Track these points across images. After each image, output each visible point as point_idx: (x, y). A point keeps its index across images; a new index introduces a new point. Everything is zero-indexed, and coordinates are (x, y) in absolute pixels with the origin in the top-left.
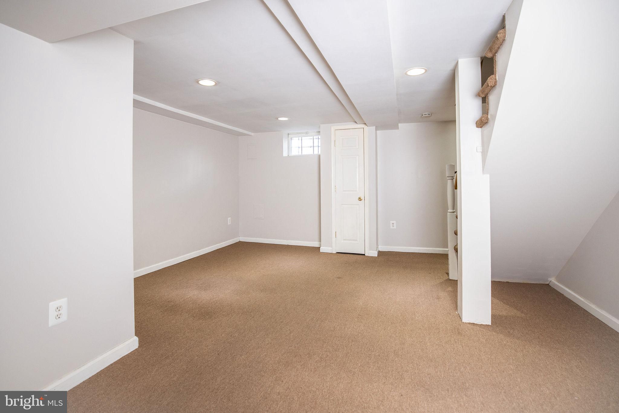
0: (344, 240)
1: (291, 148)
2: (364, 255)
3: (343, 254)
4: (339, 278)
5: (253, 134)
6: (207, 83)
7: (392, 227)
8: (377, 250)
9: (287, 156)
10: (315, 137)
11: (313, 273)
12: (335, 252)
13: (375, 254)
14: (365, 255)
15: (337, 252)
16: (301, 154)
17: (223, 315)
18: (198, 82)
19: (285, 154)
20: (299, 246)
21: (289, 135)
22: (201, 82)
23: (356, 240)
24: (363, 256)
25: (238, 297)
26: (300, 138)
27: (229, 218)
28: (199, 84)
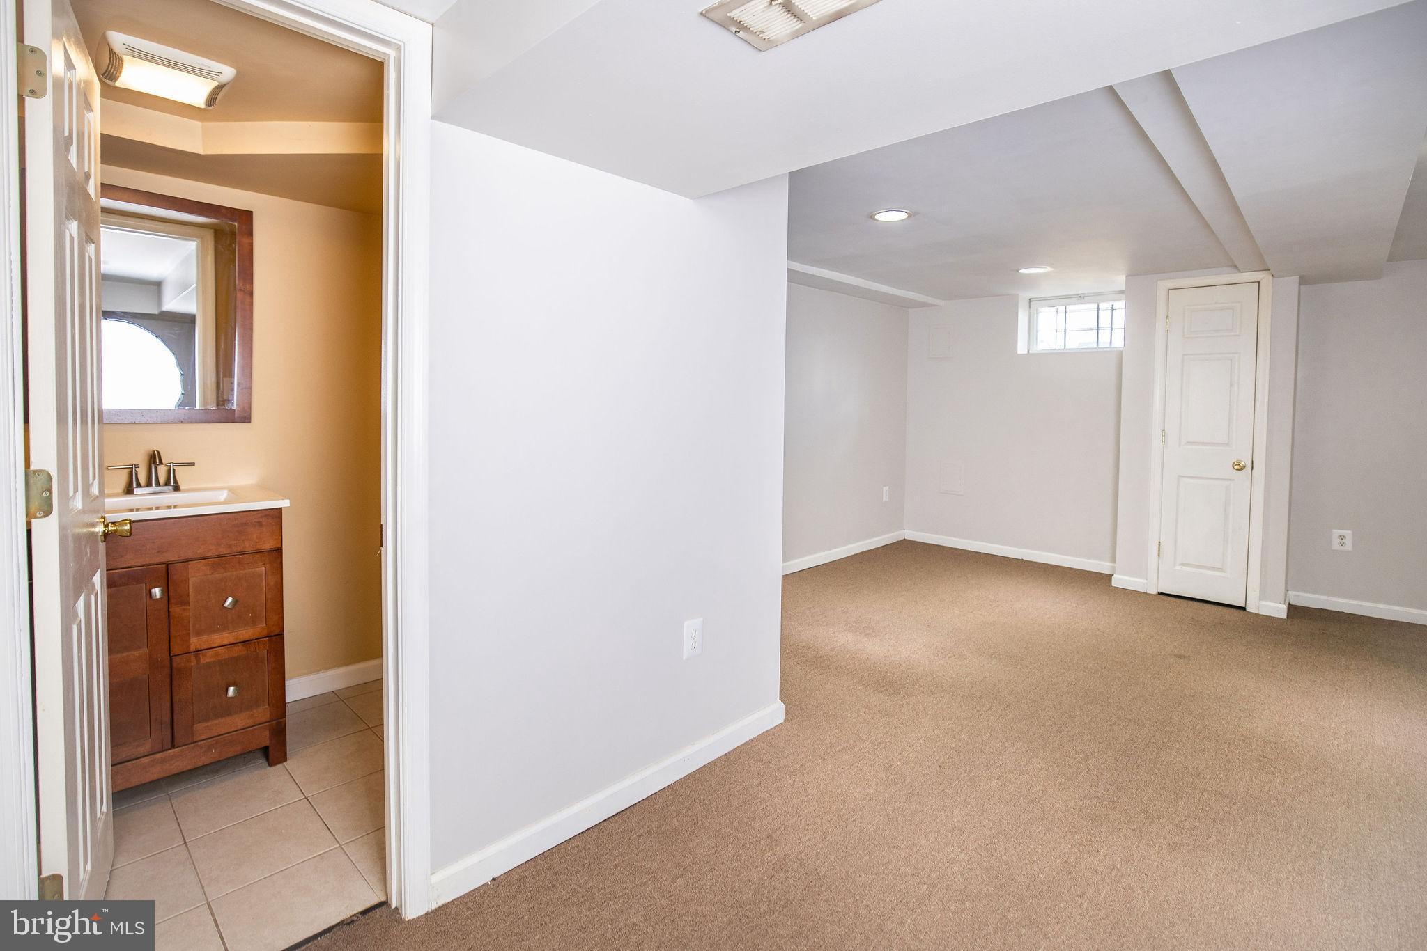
0: (1183, 564)
1: (1037, 332)
2: (1244, 609)
3: (1178, 600)
4: (1182, 657)
5: (943, 303)
6: (891, 216)
7: (1336, 546)
8: (1285, 600)
9: (1026, 352)
10: (1101, 305)
11: (1105, 634)
12: (1154, 592)
13: (1279, 610)
14: (1248, 610)
15: (1161, 591)
16: (1060, 346)
17: (922, 692)
18: (872, 217)
19: (1022, 349)
20: (1052, 566)
21: (1032, 303)
22: (880, 217)
23: (1221, 570)
24: (1241, 612)
25: (942, 662)
26: (1062, 309)
27: (886, 489)
28: (876, 220)
